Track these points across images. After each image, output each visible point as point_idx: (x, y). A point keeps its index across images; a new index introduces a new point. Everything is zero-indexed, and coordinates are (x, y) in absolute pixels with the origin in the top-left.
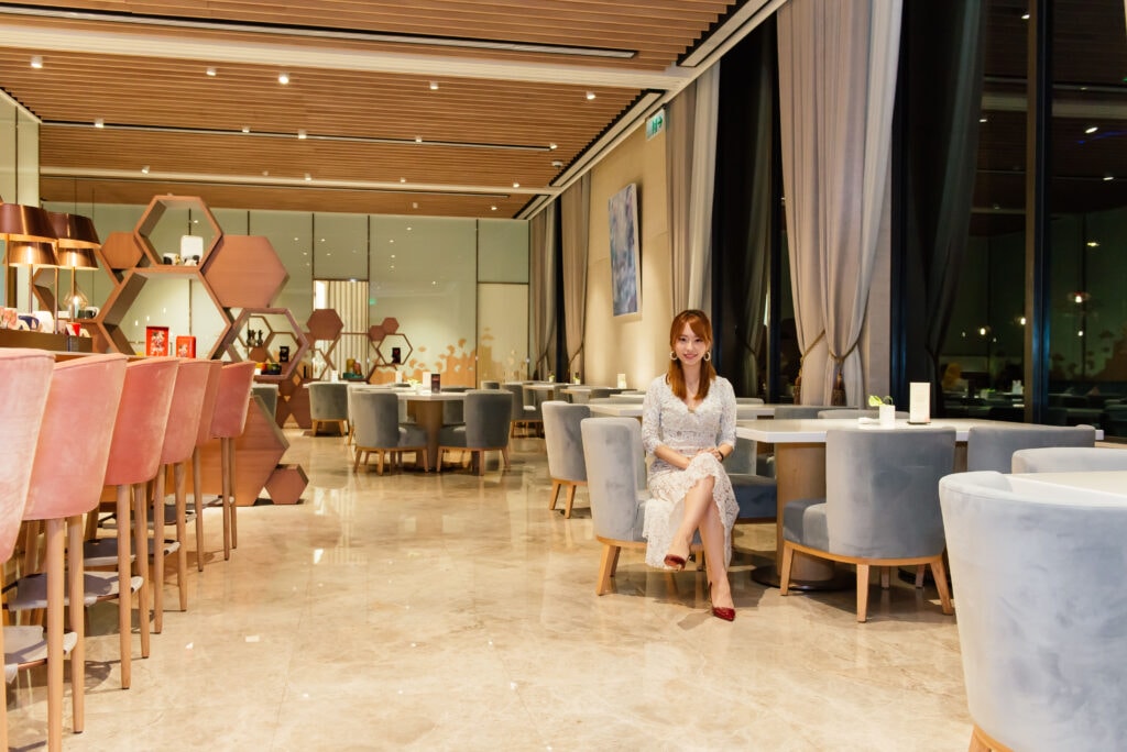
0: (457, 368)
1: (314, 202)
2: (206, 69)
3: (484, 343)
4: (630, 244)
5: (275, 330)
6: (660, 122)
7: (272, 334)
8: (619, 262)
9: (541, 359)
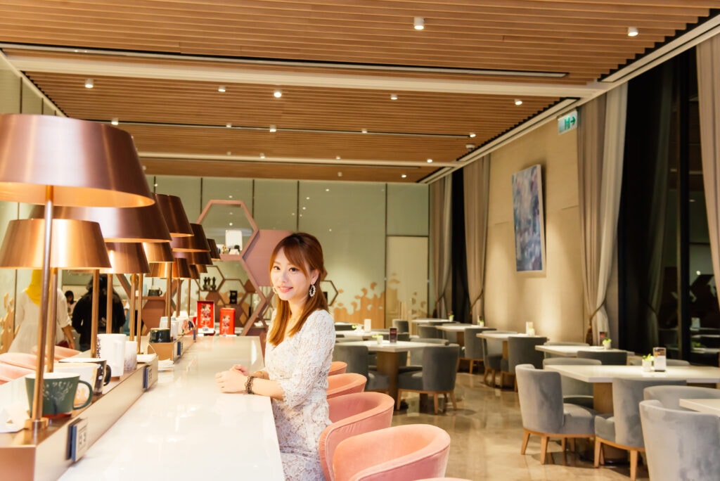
0: (369, 307)
1: (256, 171)
2: (218, 87)
3: (392, 286)
4: (535, 213)
5: (226, 277)
6: (574, 121)
7: (224, 280)
8: (522, 228)
9: (440, 299)
